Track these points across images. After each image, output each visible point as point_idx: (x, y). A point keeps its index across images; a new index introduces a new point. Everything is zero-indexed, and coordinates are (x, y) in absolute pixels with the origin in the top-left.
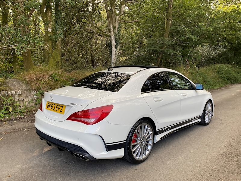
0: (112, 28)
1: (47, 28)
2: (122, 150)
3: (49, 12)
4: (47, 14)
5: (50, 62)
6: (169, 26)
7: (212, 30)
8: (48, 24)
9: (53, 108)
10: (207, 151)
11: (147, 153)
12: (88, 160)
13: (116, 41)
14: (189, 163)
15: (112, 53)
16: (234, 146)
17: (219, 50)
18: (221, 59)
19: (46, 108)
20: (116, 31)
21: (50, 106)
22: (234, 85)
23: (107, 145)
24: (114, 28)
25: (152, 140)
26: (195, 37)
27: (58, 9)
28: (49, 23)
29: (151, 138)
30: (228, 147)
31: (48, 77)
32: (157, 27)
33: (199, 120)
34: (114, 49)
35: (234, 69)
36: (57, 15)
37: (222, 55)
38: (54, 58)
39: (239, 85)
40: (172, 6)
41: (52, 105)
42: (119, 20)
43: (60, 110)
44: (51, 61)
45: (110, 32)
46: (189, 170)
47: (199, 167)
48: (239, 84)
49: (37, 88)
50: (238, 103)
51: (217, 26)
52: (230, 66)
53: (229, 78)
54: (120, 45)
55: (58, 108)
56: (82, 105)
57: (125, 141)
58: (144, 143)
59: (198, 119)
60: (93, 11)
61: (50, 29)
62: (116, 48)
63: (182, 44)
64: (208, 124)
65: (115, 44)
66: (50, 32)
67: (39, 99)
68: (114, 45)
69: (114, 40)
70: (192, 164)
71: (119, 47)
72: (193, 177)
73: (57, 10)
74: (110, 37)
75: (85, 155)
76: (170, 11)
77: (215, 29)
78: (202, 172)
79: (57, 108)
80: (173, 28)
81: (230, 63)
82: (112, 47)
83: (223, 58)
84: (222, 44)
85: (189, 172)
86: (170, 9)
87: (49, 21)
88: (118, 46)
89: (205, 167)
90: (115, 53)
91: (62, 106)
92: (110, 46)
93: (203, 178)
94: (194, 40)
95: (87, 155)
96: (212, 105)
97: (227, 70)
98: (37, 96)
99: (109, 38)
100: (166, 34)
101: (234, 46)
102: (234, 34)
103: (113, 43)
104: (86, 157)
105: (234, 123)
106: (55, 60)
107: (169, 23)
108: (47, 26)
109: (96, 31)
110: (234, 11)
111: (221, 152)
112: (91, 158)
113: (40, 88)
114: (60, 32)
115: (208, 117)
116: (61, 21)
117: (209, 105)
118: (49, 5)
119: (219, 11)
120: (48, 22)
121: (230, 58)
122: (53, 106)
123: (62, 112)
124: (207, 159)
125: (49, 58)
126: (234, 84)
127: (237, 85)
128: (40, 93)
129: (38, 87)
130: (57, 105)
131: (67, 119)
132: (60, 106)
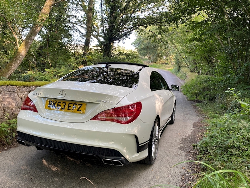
2: (147, 150)
12: (123, 165)
19: (45, 108)
33: (170, 119)
41: (59, 104)
55: (72, 107)
79: (70, 106)
123: (80, 111)
130: (69, 103)
131: (91, 120)
132: (77, 104)
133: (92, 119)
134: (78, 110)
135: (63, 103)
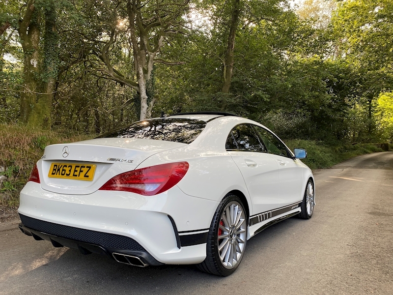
0: (141, 71)
1: (30, 59)
2: (203, 246)
3: (36, 33)
4: (31, 37)
5: (31, 118)
6: (229, 76)
7: (290, 86)
8: (32, 53)
9: (67, 172)
10: (327, 253)
11: (239, 255)
12: (145, 265)
13: (147, 94)
14: (308, 270)
15: (141, 111)
16: (363, 244)
17: (296, 120)
18: (300, 133)
19: (49, 176)
20: (149, 78)
21: (59, 170)
22: (321, 170)
23: (180, 234)
24: (145, 72)
25: (245, 233)
26: (267, 96)
27: (52, 31)
28: (34, 52)
29: (242, 230)
30: (354, 246)
31: (29, 141)
32: (210, 79)
33: (299, 209)
34: (144, 104)
35: (318, 147)
36: (48, 41)
37: (301, 127)
38: (39, 113)
39: (329, 170)
40: (233, 46)
41: (65, 168)
42: (154, 60)
43: (82, 174)
44: (34, 117)
45: (138, 78)
46: (313, 280)
47: (326, 275)
48: (328, 168)
49: (6, 161)
50: (338, 191)
51: (296, 82)
52: (313, 142)
53: (313, 160)
54: (154, 99)
55: (79, 171)
56: (131, 162)
57: (208, 231)
58: (234, 237)
59: (299, 207)
60: (111, 42)
61: (34, 62)
62: (148, 104)
63: (249, 105)
64: (310, 217)
65: (147, 97)
66: (35, 66)
67: (8, 182)
68: (144, 99)
69: (145, 91)
70: (313, 272)
71: (152, 103)
72: (324, 290)
73: (49, 33)
74: (138, 85)
75: (141, 254)
76: (231, 53)
77: (294, 85)
78: (335, 282)
79: (77, 171)
80: (235, 79)
81: (312, 139)
82: (142, 101)
83: (302, 132)
84: (299, 111)
85: (314, 283)
86: (232, 50)
87: (35, 47)
88: (150, 102)
89: (336, 275)
90: (145, 112)
91: (87, 167)
92: (137, 100)
93: (341, 290)
94: (265, 99)
95: (144, 255)
96: (313, 188)
97: (310, 148)
98: (5, 175)
99: (136, 88)
100: (226, 88)
101: (316, 114)
102: (318, 97)
103: (144, 94)
104: (141, 258)
105: (345, 215)
106: (40, 116)
107: (229, 71)
108: (30, 56)
109: (114, 75)
110: (316, 63)
111: (348, 252)
112: (150, 262)
113: (11, 161)
114: (52, 68)
115: (309, 205)
116: (55, 52)
117: (310, 186)
118: (35, 21)
119: (297, 62)
120: (31, 50)
121: (312, 131)
122: (67, 169)
123: (88, 176)
124: (333, 264)
125: (29, 111)
126: (321, 168)
127: (326, 170)
128: (12, 170)
129: (9, 159)
130: (76, 167)
131: (99, 189)
132: (84, 167)
133: (101, 189)
134: (85, 176)
135: (69, 167)
